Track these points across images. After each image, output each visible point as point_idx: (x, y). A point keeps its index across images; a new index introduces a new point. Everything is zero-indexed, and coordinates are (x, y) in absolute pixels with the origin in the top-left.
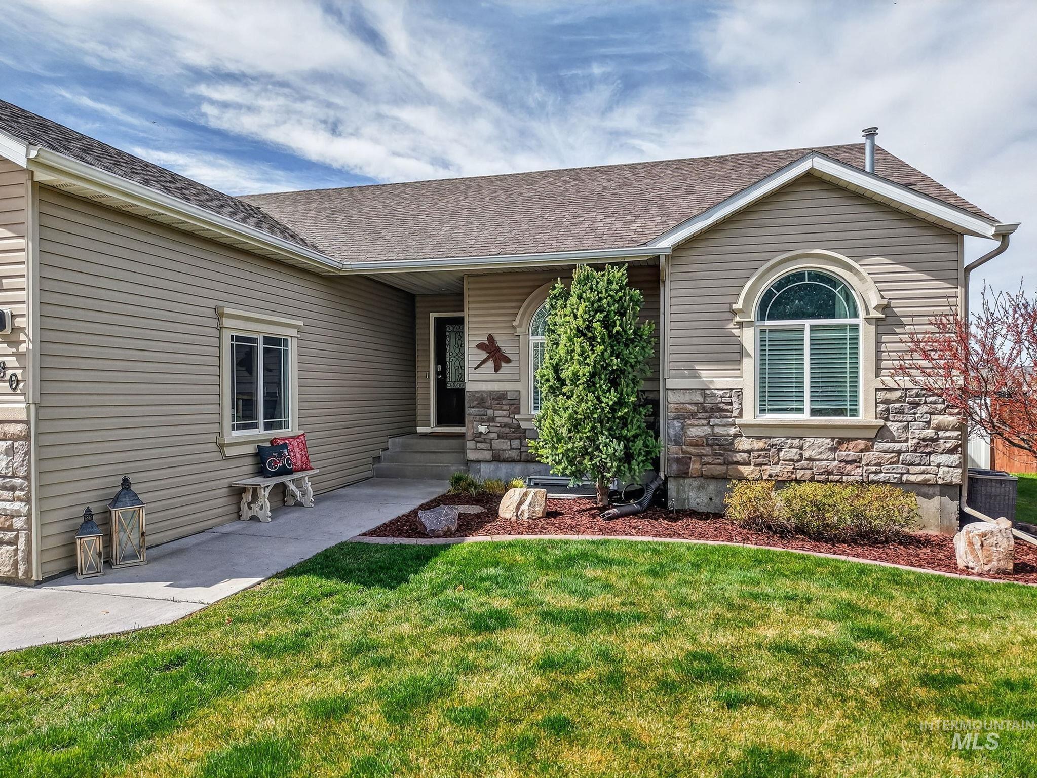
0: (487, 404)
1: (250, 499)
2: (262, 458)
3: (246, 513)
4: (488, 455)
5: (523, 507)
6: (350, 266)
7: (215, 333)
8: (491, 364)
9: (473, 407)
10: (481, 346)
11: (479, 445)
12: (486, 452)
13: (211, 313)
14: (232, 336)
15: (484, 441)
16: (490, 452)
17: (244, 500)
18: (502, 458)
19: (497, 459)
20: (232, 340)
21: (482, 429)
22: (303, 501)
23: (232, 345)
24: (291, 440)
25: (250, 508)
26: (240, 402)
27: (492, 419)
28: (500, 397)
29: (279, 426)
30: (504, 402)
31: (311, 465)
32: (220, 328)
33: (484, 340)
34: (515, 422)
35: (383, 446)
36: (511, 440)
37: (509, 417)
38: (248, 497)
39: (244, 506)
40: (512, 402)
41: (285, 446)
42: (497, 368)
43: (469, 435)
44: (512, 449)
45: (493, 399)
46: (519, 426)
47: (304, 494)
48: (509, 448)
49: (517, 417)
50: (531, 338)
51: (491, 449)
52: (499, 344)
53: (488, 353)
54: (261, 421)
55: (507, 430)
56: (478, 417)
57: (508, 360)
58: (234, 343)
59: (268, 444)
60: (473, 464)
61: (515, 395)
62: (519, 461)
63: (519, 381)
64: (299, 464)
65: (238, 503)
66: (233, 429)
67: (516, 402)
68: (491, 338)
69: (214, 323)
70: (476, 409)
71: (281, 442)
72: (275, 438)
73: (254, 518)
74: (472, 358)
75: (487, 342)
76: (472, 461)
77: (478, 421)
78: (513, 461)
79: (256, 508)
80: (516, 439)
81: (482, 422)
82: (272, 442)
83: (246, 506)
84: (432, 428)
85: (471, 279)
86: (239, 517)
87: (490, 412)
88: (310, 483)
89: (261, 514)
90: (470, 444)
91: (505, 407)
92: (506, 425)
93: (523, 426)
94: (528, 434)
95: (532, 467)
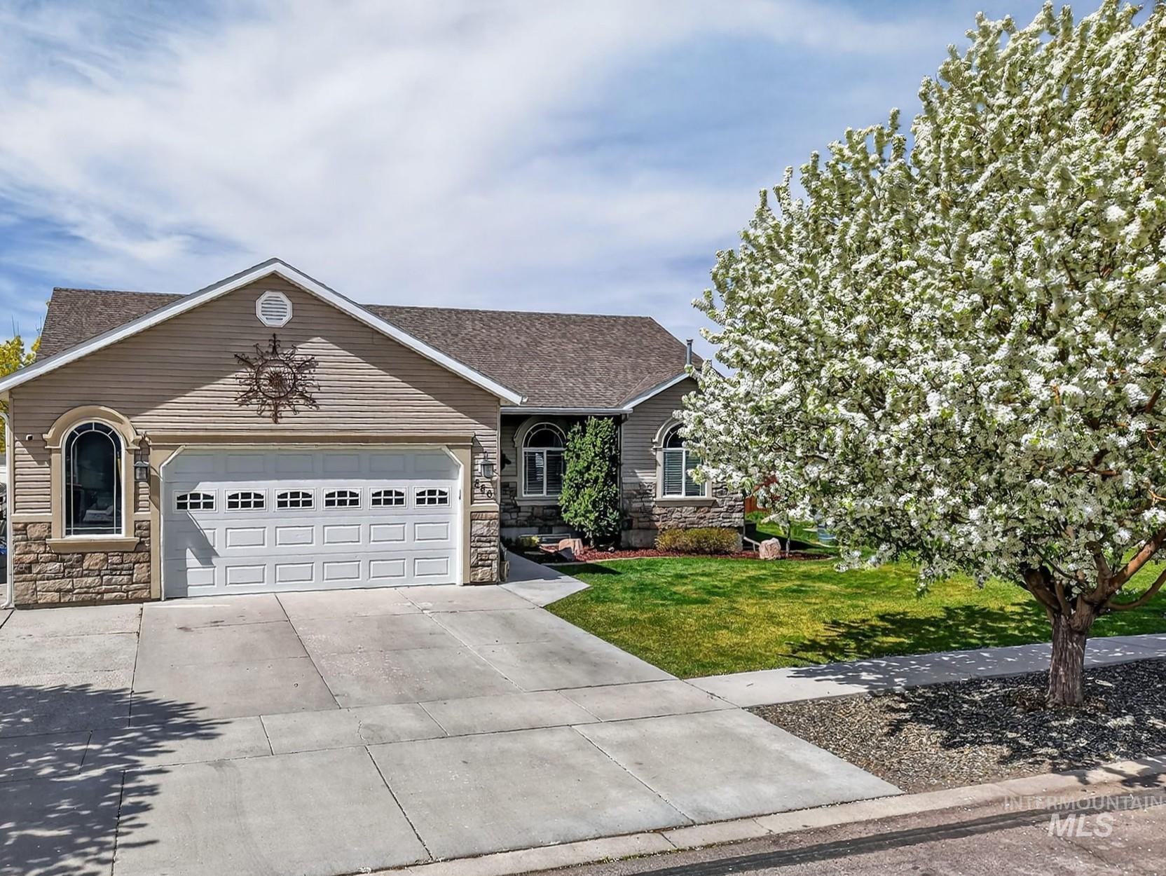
30: (507, 489)
34: (514, 501)
36: (511, 513)
37: (510, 499)
40: (512, 489)
44: (512, 519)
46: (516, 505)
48: (510, 518)
49: (515, 498)
50: (523, 449)
55: (509, 507)
57: (509, 462)
63: (516, 476)
67: (514, 489)
78: (513, 526)
80: (514, 512)
91: (507, 493)
92: (508, 504)
93: (519, 504)
94: (522, 509)
95: (522, 529)
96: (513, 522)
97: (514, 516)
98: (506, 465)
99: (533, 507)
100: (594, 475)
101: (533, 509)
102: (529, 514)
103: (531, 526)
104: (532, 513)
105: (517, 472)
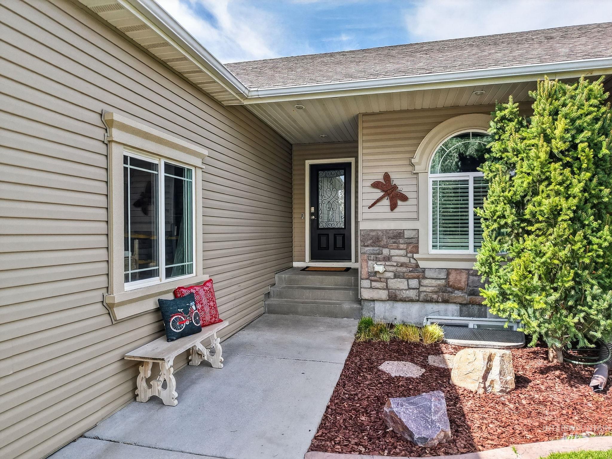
0: (382, 243)
1: (149, 374)
2: (163, 315)
3: (144, 393)
4: (384, 294)
5: (490, 377)
6: (256, 93)
7: (102, 148)
8: (386, 202)
9: (367, 246)
10: (376, 185)
11: (374, 284)
12: (381, 292)
13: (95, 119)
14: (125, 158)
15: (379, 280)
16: (386, 292)
17: (142, 375)
18: (398, 298)
19: (393, 298)
20: (125, 162)
21: (379, 268)
22: (211, 361)
23: (126, 169)
24: (197, 289)
25: (150, 386)
26: (136, 242)
27: (388, 258)
28: (398, 235)
29: (182, 271)
30: (401, 241)
31: (221, 317)
32: (108, 143)
33: (380, 178)
34: (413, 261)
35: (271, 281)
36: (408, 279)
37: (406, 256)
38: (145, 372)
39: (141, 384)
40: (409, 241)
41: (191, 297)
42: (393, 207)
43: (363, 273)
44: (410, 289)
45: (389, 238)
46: (417, 266)
47: (213, 352)
48: (407, 288)
49: (416, 256)
50: (430, 175)
51: (387, 288)
52: (396, 182)
53: (383, 191)
54: (163, 266)
55: (404, 269)
56: (372, 256)
57: (404, 198)
58: (129, 166)
59: (170, 297)
60: (366, 303)
61: (412, 234)
62: (418, 301)
63: (417, 219)
64: (208, 318)
65: (134, 379)
66: (127, 279)
67: (414, 241)
68: (387, 176)
69: (99, 133)
70: (371, 248)
71: (186, 293)
72: (179, 288)
73: (155, 400)
74: (366, 196)
75: (382, 181)
76: (366, 300)
77: (373, 260)
78: (412, 301)
79: (157, 386)
80: (414, 278)
81: (377, 260)
82: (175, 293)
83: (144, 384)
84: (307, 263)
85: (365, 118)
86: (135, 397)
87: (386, 252)
88: (219, 340)
89: (164, 395)
90: (365, 283)
91: (402, 246)
92: (402, 265)
93: (422, 264)
94: (428, 274)
95: (430, 307)
96: (412, 294)
97: (414, 283)
98: (399, 203)
99: (448, 272)
100: (546, 204)
101: (448, 274)
102: (443, 282)
103: (446, 301)
104: (447, 279)
105: (418, 212)
